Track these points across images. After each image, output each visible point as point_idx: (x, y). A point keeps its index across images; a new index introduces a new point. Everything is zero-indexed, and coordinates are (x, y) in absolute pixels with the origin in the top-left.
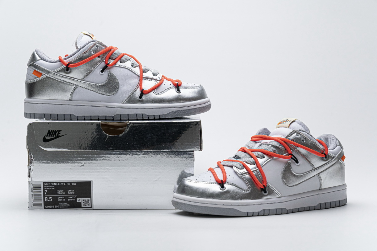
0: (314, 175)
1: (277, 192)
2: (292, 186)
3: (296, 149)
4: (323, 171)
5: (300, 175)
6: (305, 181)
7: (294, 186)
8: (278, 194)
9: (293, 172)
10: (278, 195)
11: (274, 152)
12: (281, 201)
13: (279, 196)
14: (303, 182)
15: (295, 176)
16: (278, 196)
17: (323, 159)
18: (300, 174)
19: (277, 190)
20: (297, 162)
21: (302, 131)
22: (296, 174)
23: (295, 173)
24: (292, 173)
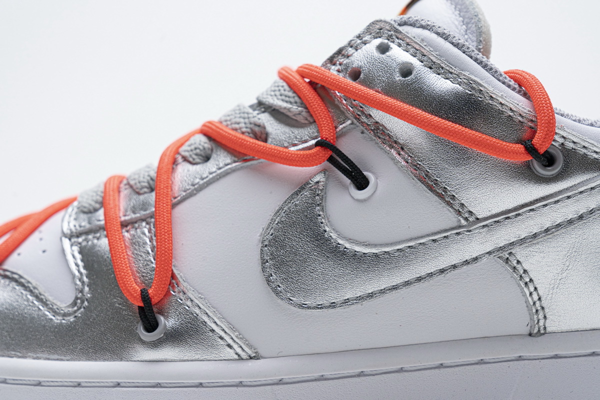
0: (468, 258)
1: (222, 334)
2: (320, 307)
3: (364, 119)
4: (535, 236)
5: (374, 251)
6: (407, 284)
7: (333, 305)
8: (230, 342)
9: (334, 235)
10: (229, 346)
11: (256, 136)
12: (245, 380)
13: (239, 350)
14: (395, 288)
15: (339, 254)
16: (230, 354)
17: (527, 174)
18: (375, 246)
19: (223, 318)
20: (361, 182)
21: (413, 25)
22: (348, 245)
23: (340, 242)
24: (321, 240)
